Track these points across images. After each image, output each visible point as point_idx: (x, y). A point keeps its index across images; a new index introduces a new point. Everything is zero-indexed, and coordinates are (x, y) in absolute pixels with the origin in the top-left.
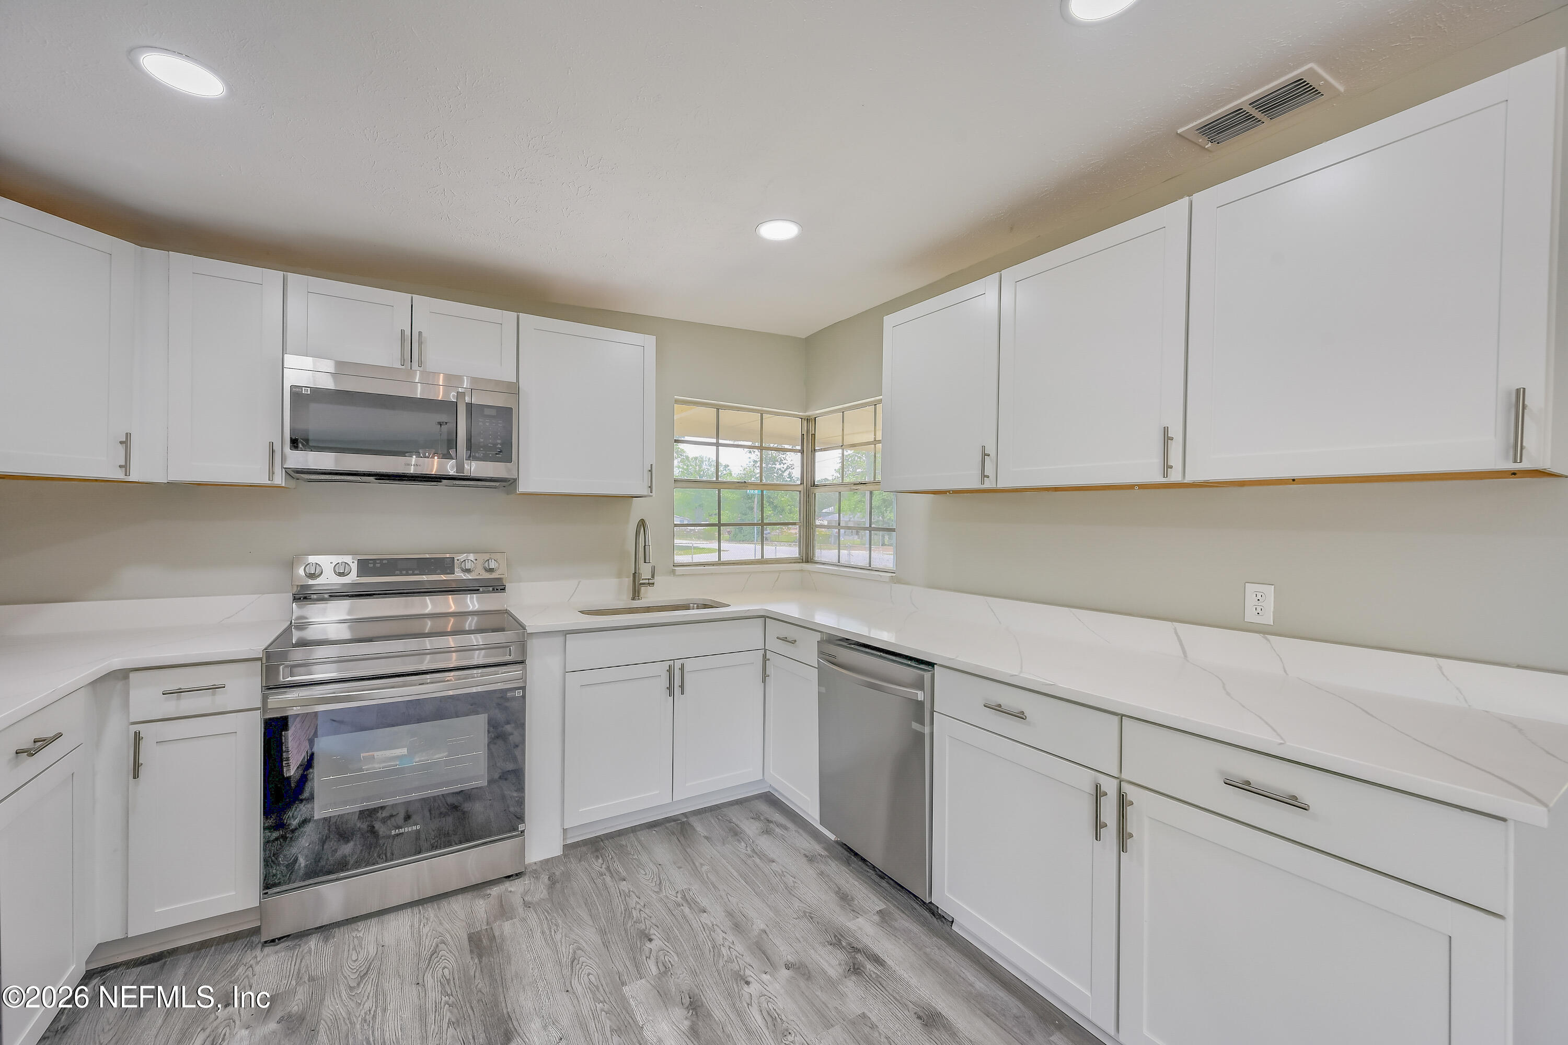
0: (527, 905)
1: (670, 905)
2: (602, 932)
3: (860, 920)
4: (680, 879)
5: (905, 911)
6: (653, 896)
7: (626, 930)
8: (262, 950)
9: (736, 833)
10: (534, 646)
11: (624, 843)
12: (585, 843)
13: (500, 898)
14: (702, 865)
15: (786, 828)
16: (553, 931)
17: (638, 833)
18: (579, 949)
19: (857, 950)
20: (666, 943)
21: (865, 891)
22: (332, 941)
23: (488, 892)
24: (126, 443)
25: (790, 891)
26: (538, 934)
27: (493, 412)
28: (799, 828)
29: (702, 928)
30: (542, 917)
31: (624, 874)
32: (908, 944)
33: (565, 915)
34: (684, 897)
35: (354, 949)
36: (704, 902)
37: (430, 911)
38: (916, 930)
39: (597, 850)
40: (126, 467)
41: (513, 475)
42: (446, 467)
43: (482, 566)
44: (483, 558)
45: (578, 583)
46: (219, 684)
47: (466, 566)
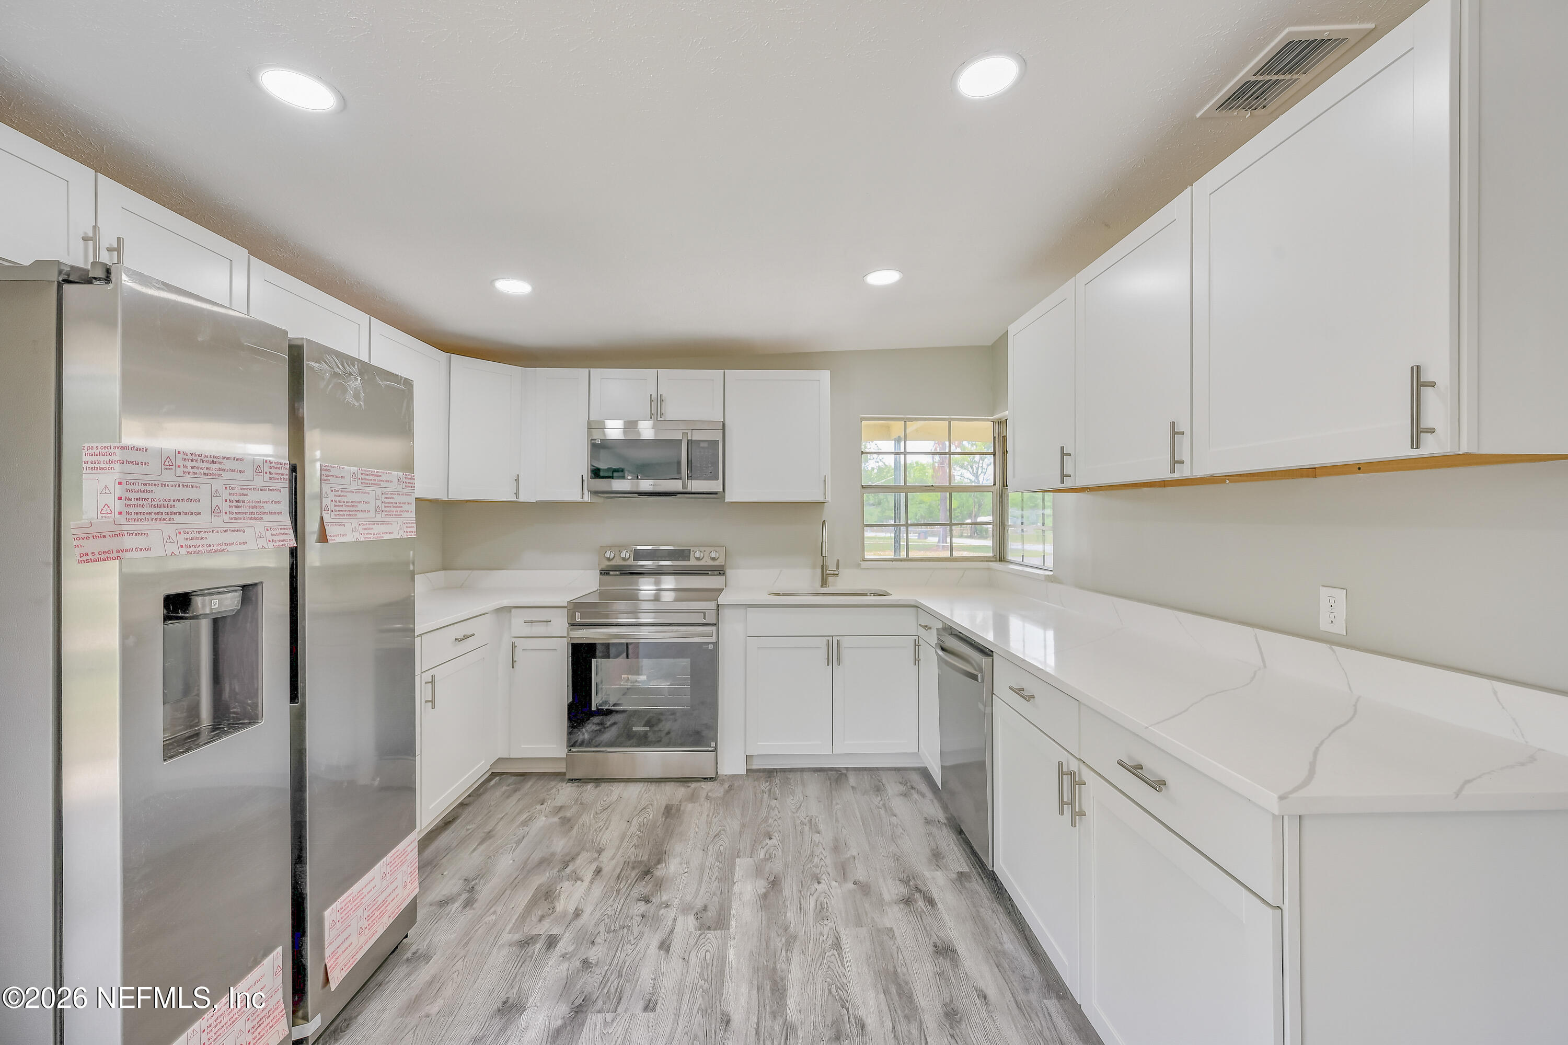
0: (707, 798)
1: (798, 822)
2: (743, 825)
3: (939, 873)
4: (814, 808)
5: (984, 878)
6: (790, 814)
7: (758, 829)
8: (566, 783)
9: (879, 789)
10: (726, 614)
11: (790, 777)
12: (764, 770)
13: (695, 789)
14: (837, 804)
15: (923, 795)
16: (714, 816)
17: (805, 773)
18: (724, 830)
19: (918, 890)
20: (780, 844)
21: (958, 854)
22: (598, 788)
23: (690, 784)
24: (517, 480)
25: (893, 838)
26: (704, 816)
27: (706, 445)
28: (936, 798)
29: (810, 842)
30: (713, 807)
31: (778, 796)
32: (967, 901)
33: (727, 809)
34: (810, 821)
35: (607, 795)
36: (822, 827)
37: (653, 787)
38: (982, 894)
39: (769, 777)
40: (517, 494)
41: (719, 489)
42: (675, 485)
43: (707, 554)
44: (708, 549)
45: (781, 571)
46: (549, 619)
47: (697, 555)
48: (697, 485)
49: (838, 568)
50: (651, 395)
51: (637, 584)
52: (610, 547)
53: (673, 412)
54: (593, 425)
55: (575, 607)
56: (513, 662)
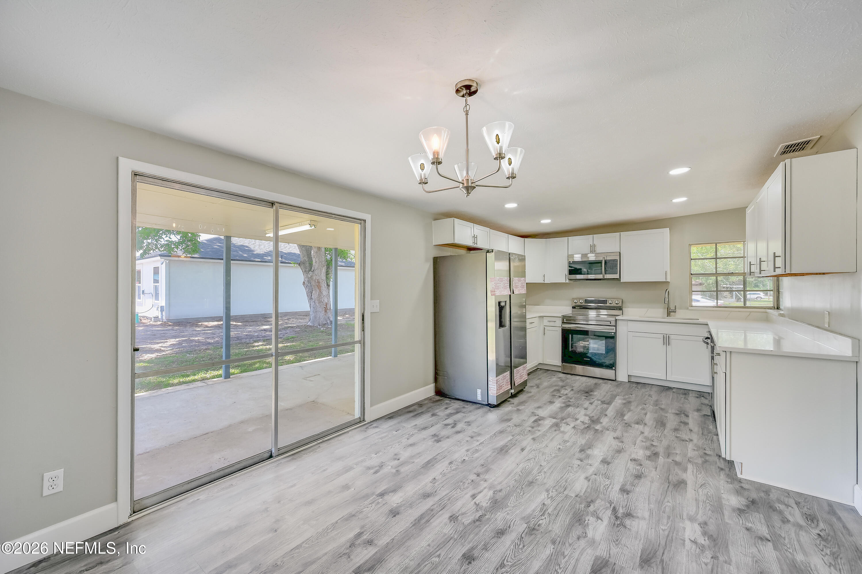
1: (644, 394)
2: (622, 391)
3: (696, 413)
4: (653, 393)
8: (561, 373)
10: (619, 323)
11: (646, 385)
15: (706, 399)
16: (612, 388)
17: (653, 385)
18: (615, 391)
22: (572, 376)
23: (605, 380)
24: (544, 276)
26: (609, 387)
27: (612, 261)
31: (639, 388)
33: (617, 387)
34: (649, 395)
37: (591, 379)
39: (637, 384)
40: (544, 281)
41: (618, 277)
42: (600, 276)
43: (614, 302)
44: (615, 300)
45: (648, 310)
46: (555, 321)
47: (610, 302)
48: (608, 276)
49: (675, 309)
50: (591, 245)
51: (588, 312)
52: (576, 299)
53: (599, 250)
54: (570, 256)
55: (564, 317)
56: (544, 333)
